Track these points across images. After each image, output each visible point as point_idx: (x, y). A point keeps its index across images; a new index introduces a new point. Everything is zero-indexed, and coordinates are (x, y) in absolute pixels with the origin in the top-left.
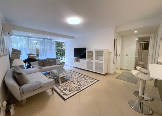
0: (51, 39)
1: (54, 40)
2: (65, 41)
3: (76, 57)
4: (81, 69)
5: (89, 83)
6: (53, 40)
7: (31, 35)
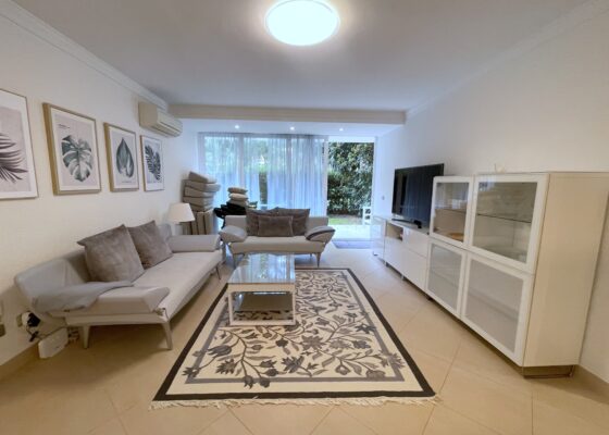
0: (309, 137)
1: (326, 138)
2: (377, 138)
3: (400, 213)
4: (406, 280)
5: (353, 374)
6: (319, 137)
7: (237, 127)
